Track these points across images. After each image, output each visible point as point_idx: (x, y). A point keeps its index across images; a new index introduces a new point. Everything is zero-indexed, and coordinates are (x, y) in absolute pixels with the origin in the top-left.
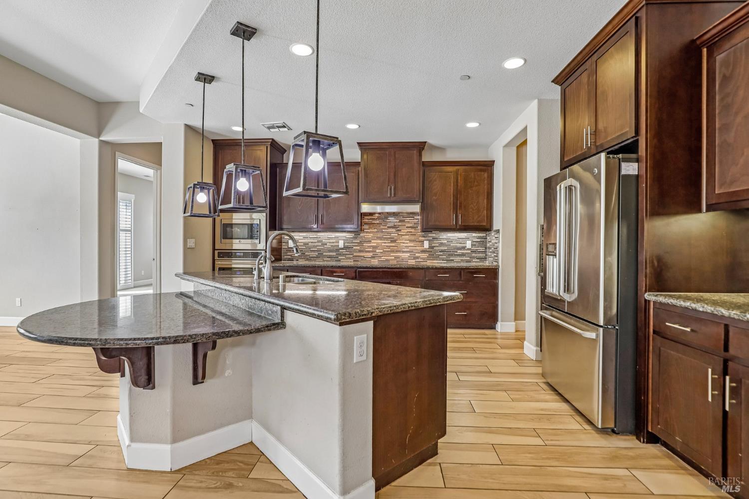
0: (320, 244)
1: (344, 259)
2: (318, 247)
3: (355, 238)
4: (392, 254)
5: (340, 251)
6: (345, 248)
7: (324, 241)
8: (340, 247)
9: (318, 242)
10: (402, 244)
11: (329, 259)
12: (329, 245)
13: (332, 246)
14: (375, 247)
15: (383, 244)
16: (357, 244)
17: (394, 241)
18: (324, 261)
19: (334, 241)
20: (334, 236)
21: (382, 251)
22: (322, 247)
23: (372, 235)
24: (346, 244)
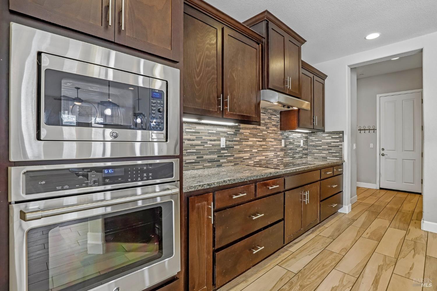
0: (199, 142)
1: (225, 163)
2: (197, 147)
3: (235, 134)
4: (264, 154)
5: (222, 152)
6: (227, 148)
7: (204, 137)
8: (222, 147)
9: (198, 139)
10: (270, 143)
11: (210, 164)
12: (209, 144)
13: (213, 145)
14: (251, 146)
15: (258, 143)
16: (237, 143)
17: (264, 140)
18: (204, 168)
19: (215, 138)
20: (215, 132)
21: (256, 151)
22: (202, 148)
23: (249, 131)
24: (228, 143)
